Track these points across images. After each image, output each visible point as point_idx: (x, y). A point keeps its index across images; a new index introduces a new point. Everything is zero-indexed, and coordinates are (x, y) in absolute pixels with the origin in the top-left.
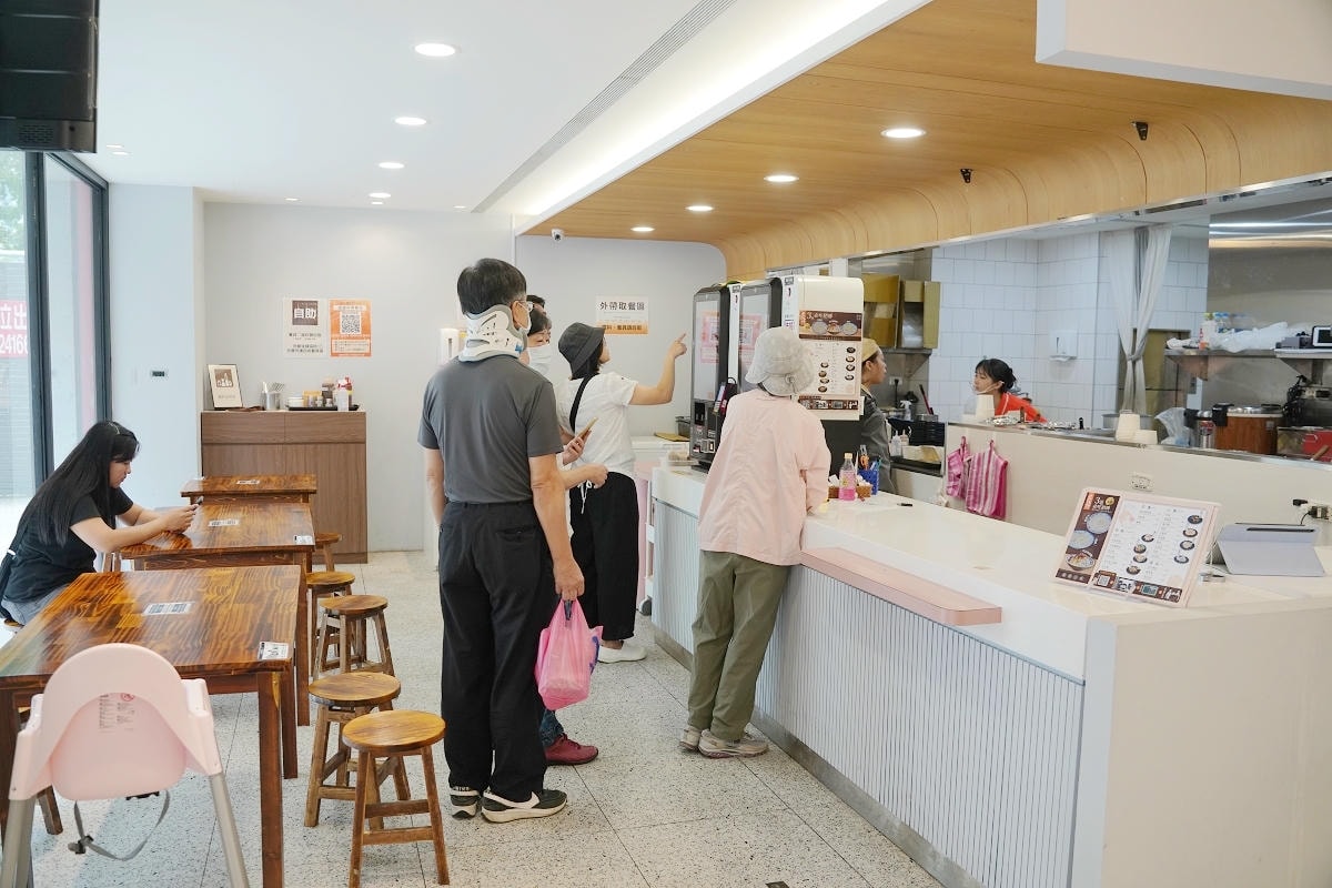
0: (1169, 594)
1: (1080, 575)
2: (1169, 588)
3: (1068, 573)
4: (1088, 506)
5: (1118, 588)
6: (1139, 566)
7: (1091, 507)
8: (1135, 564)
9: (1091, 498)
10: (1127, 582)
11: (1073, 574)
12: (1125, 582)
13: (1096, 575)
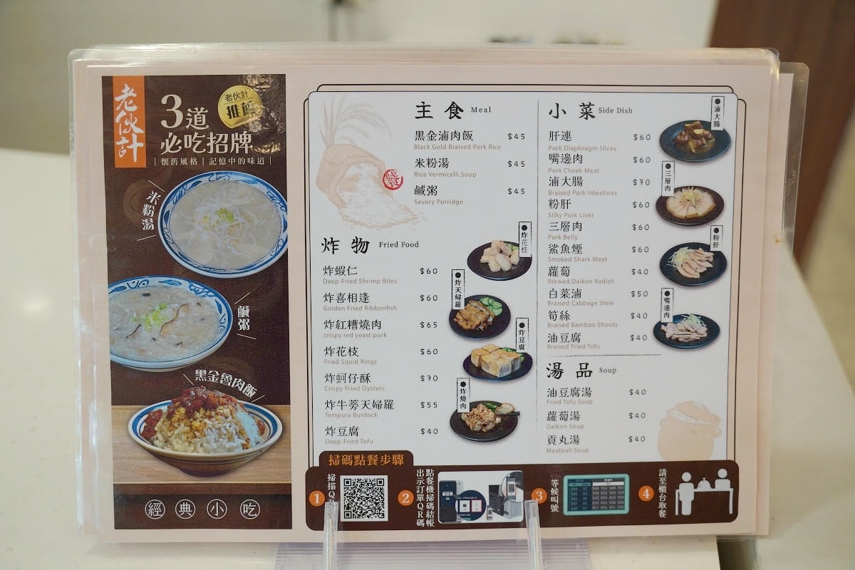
0: (686, 494)
1: (234, 496)
2: (675, 470)
3: (169, 495)
4: (132, 146)
5: (447, 517)
6: (508, 395)
7: (152, 151)
8: (480, 390)
9: (128, 102)
10: (480, 482)
11: (199, 497)
12: (466, 481)
13: (315, 479)
